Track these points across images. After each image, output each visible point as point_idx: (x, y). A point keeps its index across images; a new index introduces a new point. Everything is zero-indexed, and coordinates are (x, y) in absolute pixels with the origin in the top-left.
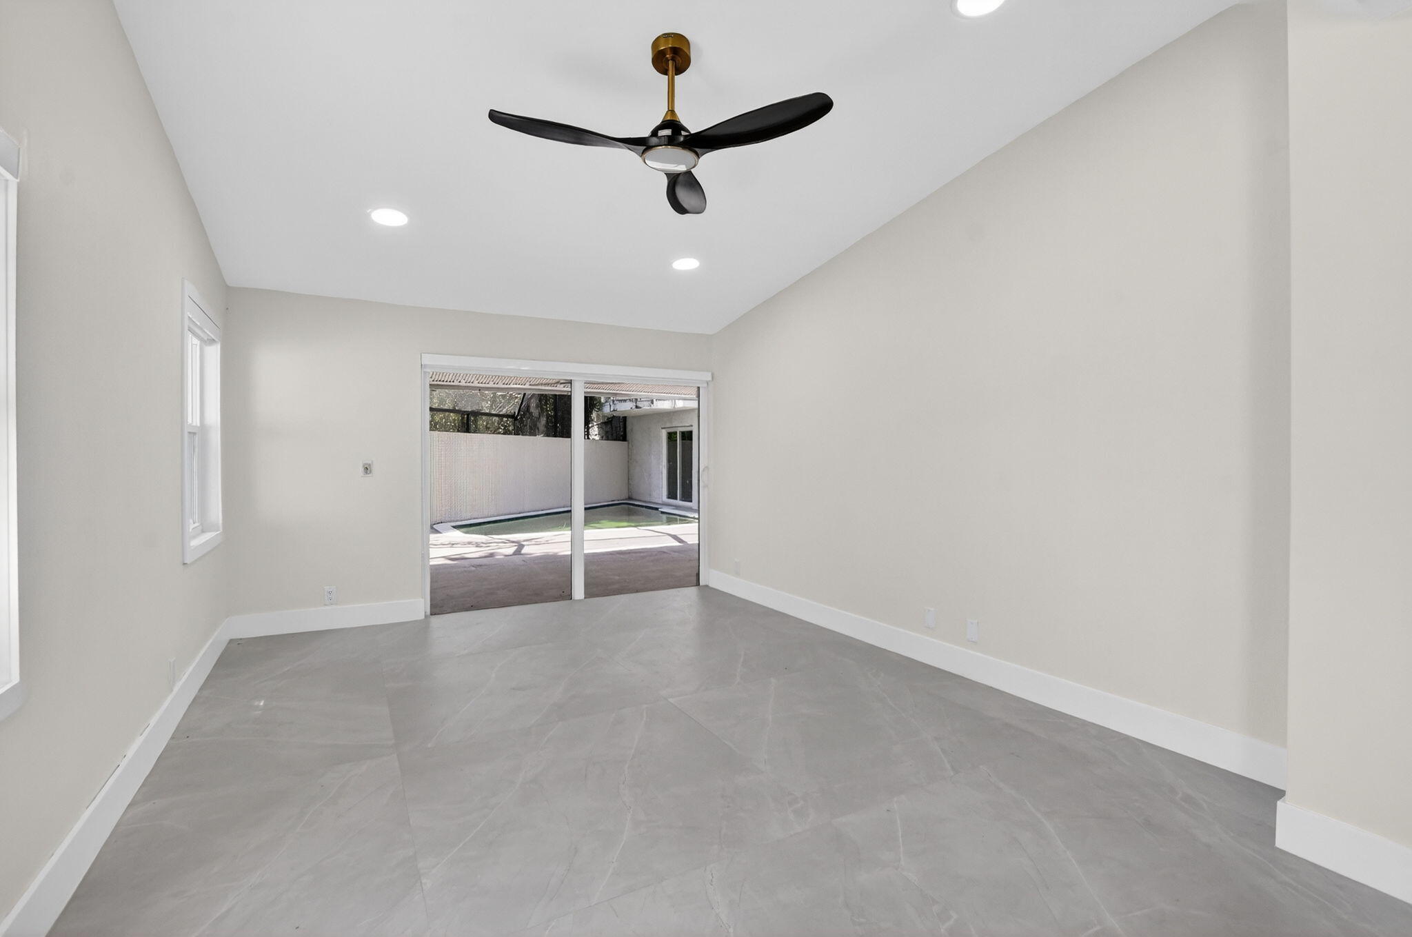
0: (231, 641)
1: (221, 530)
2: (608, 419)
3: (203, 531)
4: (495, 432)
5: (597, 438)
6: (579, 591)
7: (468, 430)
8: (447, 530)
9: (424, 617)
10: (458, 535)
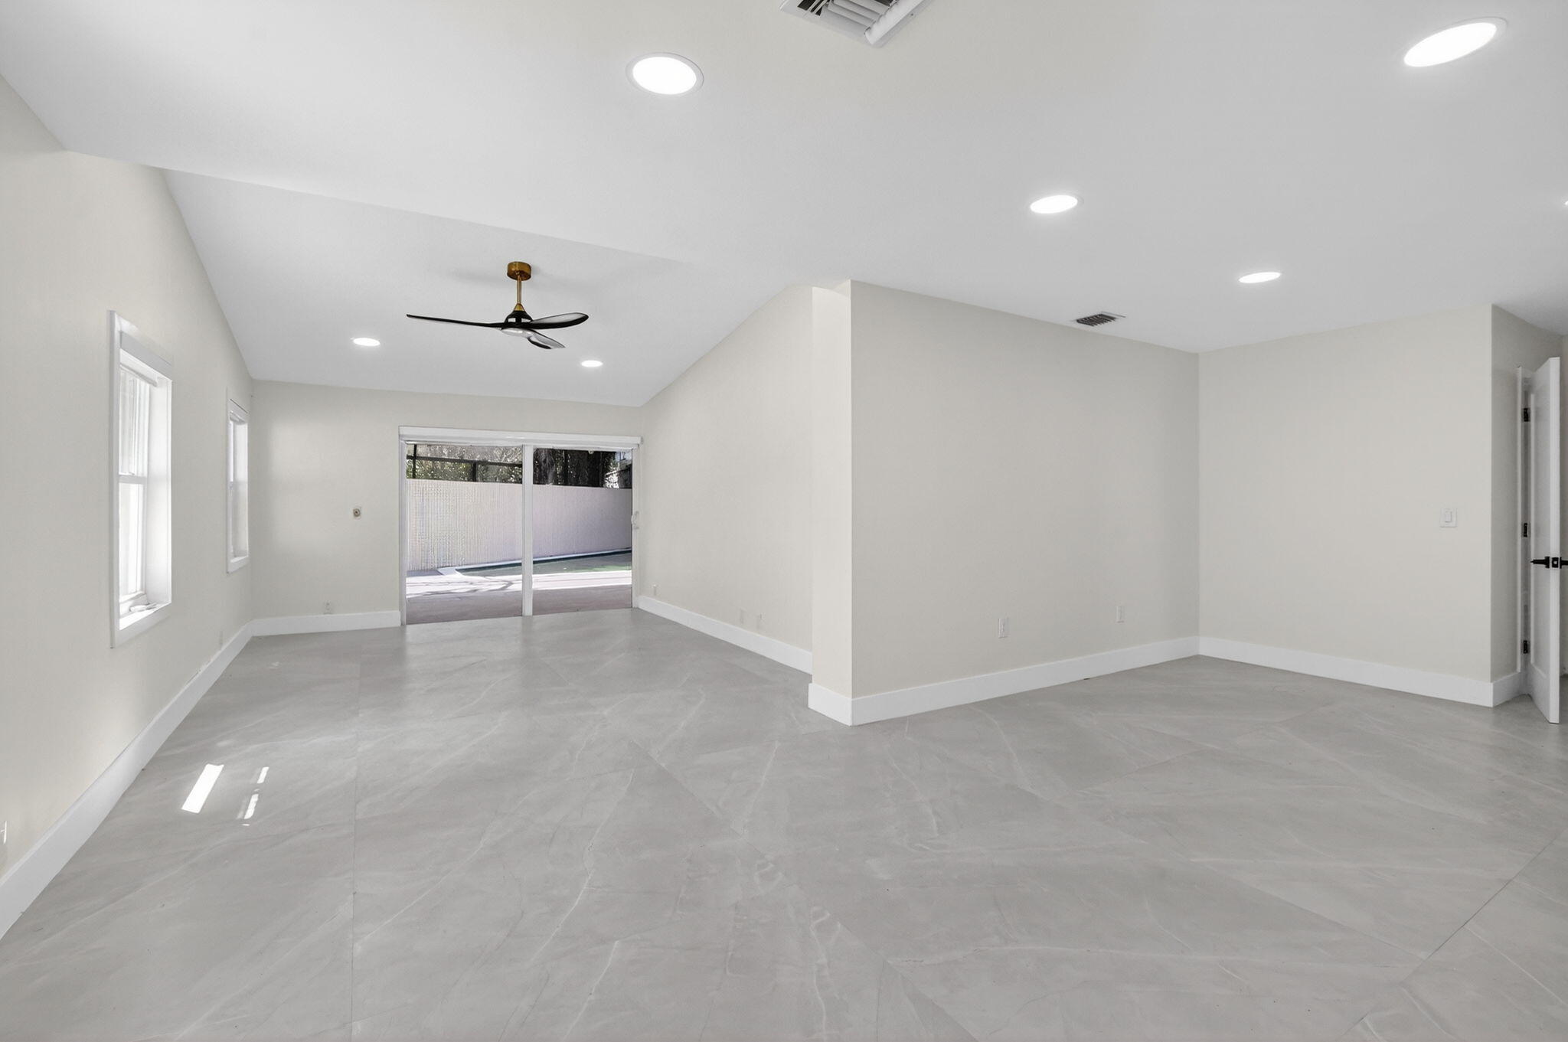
0: (253, 637)
1: (248, 556)
2: (627, 466)
3: (235, 556)
4: (505, 480)
5: (617, 486)
6: (528, 609)
7: (474, 480)
8: (451, 573)
9: (399, 625)
10: (459, 576)
